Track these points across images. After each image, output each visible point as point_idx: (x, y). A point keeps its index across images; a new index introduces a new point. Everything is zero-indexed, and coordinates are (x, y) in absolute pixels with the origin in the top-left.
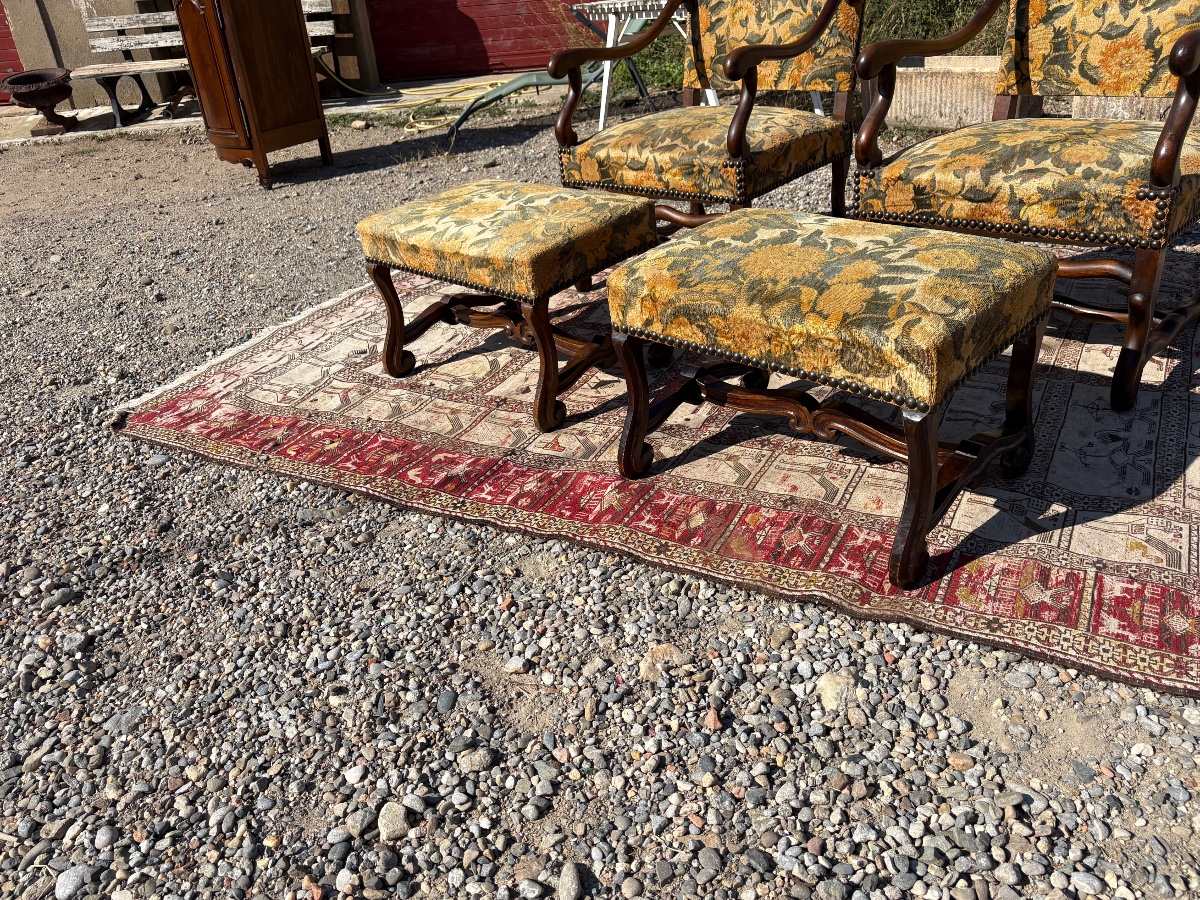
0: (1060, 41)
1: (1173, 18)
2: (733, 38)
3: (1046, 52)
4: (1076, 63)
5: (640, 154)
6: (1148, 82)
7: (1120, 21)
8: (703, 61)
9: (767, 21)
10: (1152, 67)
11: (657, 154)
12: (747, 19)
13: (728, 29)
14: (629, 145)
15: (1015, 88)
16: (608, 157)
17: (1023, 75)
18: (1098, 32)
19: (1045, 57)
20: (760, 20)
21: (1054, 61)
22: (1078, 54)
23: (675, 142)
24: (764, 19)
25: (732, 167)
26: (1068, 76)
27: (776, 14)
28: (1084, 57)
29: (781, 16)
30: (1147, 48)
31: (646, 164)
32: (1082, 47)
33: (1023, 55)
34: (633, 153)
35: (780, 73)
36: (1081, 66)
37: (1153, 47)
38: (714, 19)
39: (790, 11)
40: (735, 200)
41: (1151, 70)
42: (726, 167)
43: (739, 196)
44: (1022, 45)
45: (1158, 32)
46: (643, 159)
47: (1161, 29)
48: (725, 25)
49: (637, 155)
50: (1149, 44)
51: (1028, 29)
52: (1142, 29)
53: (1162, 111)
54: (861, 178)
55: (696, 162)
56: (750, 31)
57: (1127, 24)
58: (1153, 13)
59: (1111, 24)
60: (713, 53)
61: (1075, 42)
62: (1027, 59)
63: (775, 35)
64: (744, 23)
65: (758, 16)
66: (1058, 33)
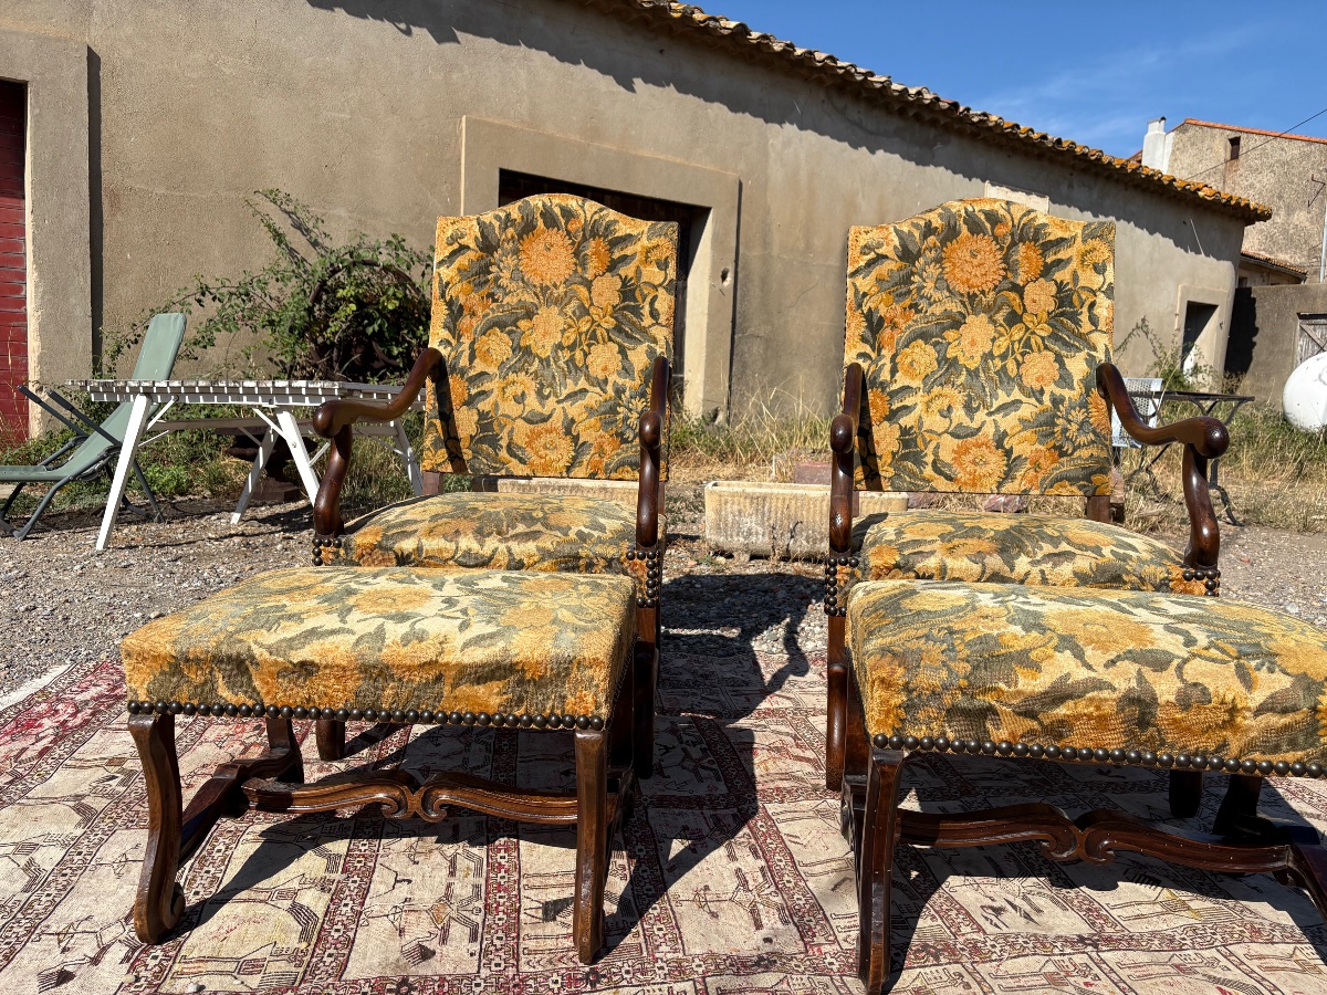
0: (907, 438)
1: (1018, 422)
2: (502, 415)
3: (895, 450)
4: (929, 459)
5: (482, 546)
6: (1004, 479)
7: (966, 421)
8: (457, 440)
9: (552, 399)
10: (1006, 465)
11: (514, 545)
12: (523, 394)
13: (496, 405)
14: (457, 532)
15: (863, 483)
16: (419, 550)
17: (871, 470)
18: (946, 432)
19: (894, 454)
20: (542, 397)
21: (905, 457)
22: (930, 450)
23: (534, 528)
24: (548, 397)
25: (641, 558)
26: (921, 472)
27: (565, 392)
28: (936, 453)
29: (571, 396)
30: (997, 448)
31: (491, 558)
32: (932, 446)
33: (868, 449)
34: (467, 542)
35: (574, 458)
36: (934, 463)
37: (1003, 447)
38: (473, 392)
39: (584, 391)
40: (644, 602)
41: (1006, 469)
42: (632, 558)
43: (650, 597)
44: (867, 441)
45: (1005, 434)
46: (487, 551)
47: (1009, 432)
48: (491, 399)
49: (475, 546)
50: (999, 444)
51: (871, 426)
52: (989, 430)
53: (791, 527)
54: (838, 567)
55: (583, 553)
56: (528, 409)
57: (974, 425)
58: (998, 417)
59: (960, 425)
60: (472, 430)
61: (924, 440)
62: (875, 455)
63: (566, 415)
64: (520, 399)
65: (539, 393)
66: (905, 431)
